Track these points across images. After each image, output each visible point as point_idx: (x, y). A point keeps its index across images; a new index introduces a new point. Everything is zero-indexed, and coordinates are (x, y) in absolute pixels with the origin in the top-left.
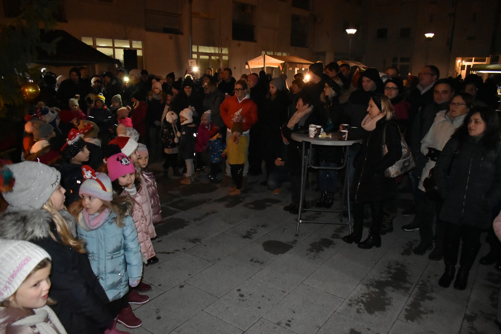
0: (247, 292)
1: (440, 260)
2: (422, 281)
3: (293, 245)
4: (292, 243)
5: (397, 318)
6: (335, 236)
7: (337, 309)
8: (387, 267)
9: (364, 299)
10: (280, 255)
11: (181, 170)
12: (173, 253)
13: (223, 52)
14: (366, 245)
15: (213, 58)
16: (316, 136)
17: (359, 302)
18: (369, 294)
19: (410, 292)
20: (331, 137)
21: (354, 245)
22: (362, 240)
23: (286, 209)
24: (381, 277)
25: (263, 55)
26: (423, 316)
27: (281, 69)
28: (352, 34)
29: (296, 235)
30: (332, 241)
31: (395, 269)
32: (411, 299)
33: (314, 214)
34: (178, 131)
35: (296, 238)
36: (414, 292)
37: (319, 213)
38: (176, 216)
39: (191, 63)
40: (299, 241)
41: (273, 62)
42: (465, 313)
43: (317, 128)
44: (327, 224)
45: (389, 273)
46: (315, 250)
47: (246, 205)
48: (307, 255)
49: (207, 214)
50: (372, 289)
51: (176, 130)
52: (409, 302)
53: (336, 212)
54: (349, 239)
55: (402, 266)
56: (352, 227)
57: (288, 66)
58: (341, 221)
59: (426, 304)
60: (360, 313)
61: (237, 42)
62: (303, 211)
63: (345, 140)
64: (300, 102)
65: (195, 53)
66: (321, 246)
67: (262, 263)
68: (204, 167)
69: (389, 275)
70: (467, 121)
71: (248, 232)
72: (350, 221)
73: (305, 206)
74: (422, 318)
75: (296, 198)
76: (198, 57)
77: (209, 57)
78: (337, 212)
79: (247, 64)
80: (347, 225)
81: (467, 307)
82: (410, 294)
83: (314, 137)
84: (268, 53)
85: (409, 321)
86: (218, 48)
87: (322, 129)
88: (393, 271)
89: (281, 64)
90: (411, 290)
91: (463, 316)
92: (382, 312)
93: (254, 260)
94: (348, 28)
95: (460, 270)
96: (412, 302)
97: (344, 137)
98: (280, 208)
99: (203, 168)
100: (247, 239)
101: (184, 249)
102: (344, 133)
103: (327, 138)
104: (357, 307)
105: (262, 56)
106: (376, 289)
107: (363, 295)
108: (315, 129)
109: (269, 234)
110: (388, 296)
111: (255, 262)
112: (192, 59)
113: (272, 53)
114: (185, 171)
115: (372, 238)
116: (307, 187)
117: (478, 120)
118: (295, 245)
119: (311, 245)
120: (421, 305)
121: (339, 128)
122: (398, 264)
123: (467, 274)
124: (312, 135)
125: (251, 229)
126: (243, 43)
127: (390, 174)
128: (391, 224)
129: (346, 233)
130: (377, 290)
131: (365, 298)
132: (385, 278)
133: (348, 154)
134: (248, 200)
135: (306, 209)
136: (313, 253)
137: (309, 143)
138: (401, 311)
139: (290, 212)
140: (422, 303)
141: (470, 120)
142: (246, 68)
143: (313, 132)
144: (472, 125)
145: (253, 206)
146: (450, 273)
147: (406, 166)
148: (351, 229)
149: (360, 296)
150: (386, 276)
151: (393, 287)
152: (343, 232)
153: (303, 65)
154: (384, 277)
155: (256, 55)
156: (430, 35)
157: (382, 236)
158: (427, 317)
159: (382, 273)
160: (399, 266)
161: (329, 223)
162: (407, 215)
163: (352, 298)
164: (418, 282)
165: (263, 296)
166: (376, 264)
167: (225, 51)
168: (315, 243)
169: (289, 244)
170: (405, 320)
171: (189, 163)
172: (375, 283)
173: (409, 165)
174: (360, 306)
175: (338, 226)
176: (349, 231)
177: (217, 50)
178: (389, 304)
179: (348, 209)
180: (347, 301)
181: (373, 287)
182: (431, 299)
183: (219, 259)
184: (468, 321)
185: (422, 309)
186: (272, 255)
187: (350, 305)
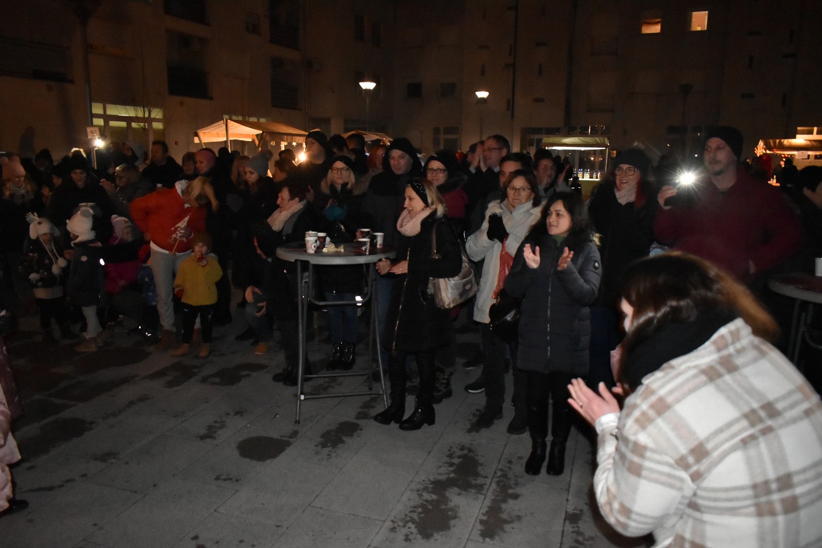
0: (211, 539)
1: (523, 433)
2: (501, 470)
3: (291, 440)
4: (289, 437)
5: (468, 539)
6: (362, 415)
7: (372, 540)
8: (447, 456)
9: (415, 516)
10: (268, 461)
11: (76, 328)
12: (61, 486)
13: (153, 116)
14: (412, 425)
15: (134, 125)
16: (319, 250)
17: (407, 522)
18: (422, 506)
19: (484, 492)
20: (342, 250)
21: (394, 426)
22: (406, 416)
23: (277, 378)
24: (440, 474)
25: (225, 120)
26: (507, 527)
27: (257, 143)
28: (370, 90)
29: (296, 422)
30: (358, 425)
31: (459, 457)
32: (488, 503)
33: (325, 382)
34: (59, 257)
35: (296, 428)
36: (491, 490)
37: (333, 379)
38: (66, 414)
39: (92, 132)
40: (302, 431)
41: (243, 133)
42: (566, 512)
43: (319, 238)
44: (347, 397)
45: (451, 465)
46: (329, 445)
47: (204, 380)
48: (316, 454)
49: (131, 403)
50: (426, 496)
51: (56, 256)
52: (484, 510)
53: (361, 375)
54: (384, 418)
55: (470, 450)
56: (388, 397)
57: (268, 138)
58: (370, 389)
59: (510, 507)
60: (410, 540)
61: (178, 99)
62: (305, 380)
63: (366, 255)
64: (285, 194)
65: (98, 116)
66: (340, 435)
67: (237, 481)
68: (120, 316)
69: (451, 469)
70: (545, 214)
71: (210, 427)
72: (384, 387)
73: (308, 370)
74: (505, 532)
75: (292, 358)
76: (106, 123)
77: (127, 124)
78: (363, 375)
79: (197, 135)
80: (379, 394)
81: (567, 500)
82: (485, 495)
83: (316, 252)
84: (234, 118)
85: (487, 540)
86: (142, 108)
87: (328, 239)
88: (456, 461)
89: (257, 135)
90: (486, 487)
91: (563, 516)
92: (445, 532)
93: (222, 477)
94: (363, 81)
95: (553, 443)
96: (489, 507)
97: (364, 249)
98: (265, 378)
99: (119, 320)
100: (208, 440)
101: (84, 475)
102: (364, 243)
103: (337, 252)
104: (405, 531)
105: (222, 122)
106: (432, 495)
107: (412, 509)
108: (316, 238)
109: (248, 425)
110: (452, 504)
111: (225, 480)
112: (92, 125)
113: (240, 118)
114: (84, 328)
115: (420, 410)
116: (309, 338)
117: (561, 212)
118: (294, 440)
119: (323, 436)
120: (503, 510)
121: (356, 235)
122: (462, 448)
123: (562, 450)
124: (311, 249)
125: (216, 422)
126: (189, 100)
127: (444, 303)
128: (448, 384)
129: (380, 409)
130: (434, 497)
131: (416, 514)
132: (446, 473)
133: (374, 278)
134: (207, 371)
135: (311, 374)
136: (326, 450)
137: (308, 262)
138: (474, 525)
139: (284, 383)
140: (503, 506)
141: (549, 212)
142: (195, 142)
143: (312, 244)
144: (552, 219)
145: (217, 380)
146: (539, 452)
147: (467, 290)
148: (387, 401)
149: (407, 512)
150: (447, 470)
151: (459, 487)
152: (373, 407)
153: (294, 137)
154: (444, 473)
155: (212, 119)
156: (482, 94)
157: (436, 406)
158: (513, 528)
159: (440, 467)
160: (466, 452)
161: (350, 394)
162: (471, 368)
163: (395, 518)
164: (495, 472)
165: (241, 542)
166: (429, 453)
167: (157, 114)
168: (328, 432)
169: (285, 439)
170: (481, 539)
171: (90, 313)
172: (431, 486)
173: (471, 289)
174: (409, 528)
175: (367, 398)
176: (385, 403)
177: (140, 112)
178: (455, 517)
179: (379, 368)
180: (389, 524)
181: (427, 492)
182: (516, 497)
183: (155, 486)
184: (571, 523)
185: (504, 516)
186: (254, 463)
187: (393, 530)
